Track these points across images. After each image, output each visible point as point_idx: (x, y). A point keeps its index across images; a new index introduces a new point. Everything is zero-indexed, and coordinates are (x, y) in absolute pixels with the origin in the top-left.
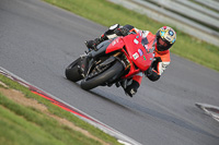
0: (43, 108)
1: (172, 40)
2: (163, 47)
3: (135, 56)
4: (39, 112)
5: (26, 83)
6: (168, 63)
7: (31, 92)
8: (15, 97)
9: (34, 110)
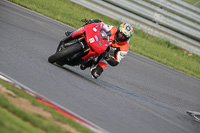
0: (47, 115)
1: (128, 34)
2: (121, 39)
3: (92, 40)
4: (44, 118)
5: (32, 92)
6: (126, 53)
7: (37, 101)
8: (23, 105)
9: (39, 116)
